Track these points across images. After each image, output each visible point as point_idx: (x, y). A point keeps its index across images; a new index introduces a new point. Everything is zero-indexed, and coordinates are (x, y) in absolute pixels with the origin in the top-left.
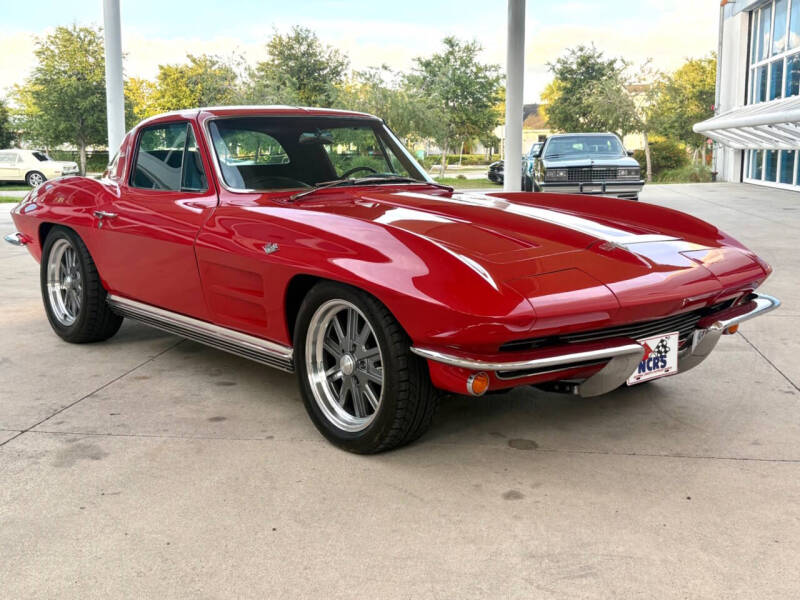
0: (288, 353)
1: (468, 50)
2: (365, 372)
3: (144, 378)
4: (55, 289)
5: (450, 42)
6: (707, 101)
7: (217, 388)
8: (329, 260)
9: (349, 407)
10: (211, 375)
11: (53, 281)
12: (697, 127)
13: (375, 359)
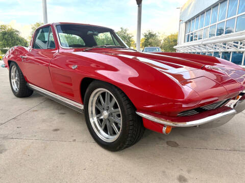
0: (82, 107)
1: (125, 30)
2: (113, 118)
3: (36, 111)
4: (14, 81)
5: (121, 28)
6: (175, 42)
7: (59, 115)
8: (96, 71)
9: (106, 130)
10: (58, 110)
11: (13, 79)
12: (174, 47)
13: (118, 113)
